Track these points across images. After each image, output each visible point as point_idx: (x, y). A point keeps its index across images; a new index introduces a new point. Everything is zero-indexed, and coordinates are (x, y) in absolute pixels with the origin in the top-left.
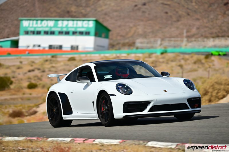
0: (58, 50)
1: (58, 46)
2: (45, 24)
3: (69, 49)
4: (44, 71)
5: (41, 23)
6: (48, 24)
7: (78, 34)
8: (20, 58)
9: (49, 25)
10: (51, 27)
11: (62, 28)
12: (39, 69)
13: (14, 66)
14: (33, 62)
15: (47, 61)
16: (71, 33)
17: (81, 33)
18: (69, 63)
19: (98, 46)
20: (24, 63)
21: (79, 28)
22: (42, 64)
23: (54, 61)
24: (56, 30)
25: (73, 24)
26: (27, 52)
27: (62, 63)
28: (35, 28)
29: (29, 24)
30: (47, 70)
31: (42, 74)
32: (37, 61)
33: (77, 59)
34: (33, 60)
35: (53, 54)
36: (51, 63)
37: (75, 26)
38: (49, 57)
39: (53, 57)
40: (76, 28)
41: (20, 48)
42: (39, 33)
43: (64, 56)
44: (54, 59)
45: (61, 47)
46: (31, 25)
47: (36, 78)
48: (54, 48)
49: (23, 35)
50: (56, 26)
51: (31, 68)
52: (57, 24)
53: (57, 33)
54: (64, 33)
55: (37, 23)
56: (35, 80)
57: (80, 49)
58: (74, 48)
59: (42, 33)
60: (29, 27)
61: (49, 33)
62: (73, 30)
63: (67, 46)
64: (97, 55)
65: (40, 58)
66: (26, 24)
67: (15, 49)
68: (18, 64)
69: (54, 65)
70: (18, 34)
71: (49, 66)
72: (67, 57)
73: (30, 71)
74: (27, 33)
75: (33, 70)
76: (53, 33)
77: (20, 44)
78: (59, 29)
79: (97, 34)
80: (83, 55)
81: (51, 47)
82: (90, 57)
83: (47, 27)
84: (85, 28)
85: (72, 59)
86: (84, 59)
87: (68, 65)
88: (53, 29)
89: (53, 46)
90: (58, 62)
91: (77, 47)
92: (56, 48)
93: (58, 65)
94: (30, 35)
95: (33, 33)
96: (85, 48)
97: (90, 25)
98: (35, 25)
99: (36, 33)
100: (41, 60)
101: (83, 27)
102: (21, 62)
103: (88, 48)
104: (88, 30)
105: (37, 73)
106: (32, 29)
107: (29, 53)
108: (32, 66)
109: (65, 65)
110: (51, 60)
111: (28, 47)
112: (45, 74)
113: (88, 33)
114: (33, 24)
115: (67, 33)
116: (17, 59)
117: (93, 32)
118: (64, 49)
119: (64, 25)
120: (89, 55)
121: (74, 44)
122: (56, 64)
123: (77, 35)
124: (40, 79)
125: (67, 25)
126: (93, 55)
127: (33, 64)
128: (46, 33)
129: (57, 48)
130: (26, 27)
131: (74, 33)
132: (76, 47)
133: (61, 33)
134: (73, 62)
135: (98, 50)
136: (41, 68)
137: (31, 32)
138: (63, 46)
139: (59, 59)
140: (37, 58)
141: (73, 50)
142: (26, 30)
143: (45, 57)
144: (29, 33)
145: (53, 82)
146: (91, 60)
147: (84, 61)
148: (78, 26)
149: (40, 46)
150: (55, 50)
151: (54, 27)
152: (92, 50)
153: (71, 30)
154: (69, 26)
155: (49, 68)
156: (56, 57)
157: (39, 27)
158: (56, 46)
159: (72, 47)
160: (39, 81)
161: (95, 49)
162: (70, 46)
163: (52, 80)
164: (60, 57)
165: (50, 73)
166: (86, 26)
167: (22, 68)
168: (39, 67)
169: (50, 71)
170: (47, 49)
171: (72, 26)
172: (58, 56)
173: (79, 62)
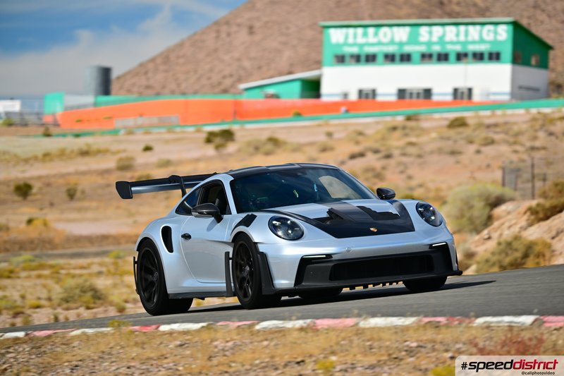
0: (421, 100)
1: (421, 91)
2: (385, 35)
3: (449, 98)
4: (388, 156)
5: (376, 34)
6: (395, 37)
7: (470, 57)
8: (327, 124)
9: (397, 39)
10: (401, 44)
11: (429, 44)
12: (376, 151)
13: (311, 144)
14: (360, 134)
15: (394, 129)
16: (452, 57)
17: (479, 57)
18: (452, 133)
19: (521, 88)
20: (336, 136)
21: (474, 42)
22: (383, 139)
23: (412, 129)
24: (415, 49)
25: (458, 35)
26: (343, 109)
27: (434, 135)
28: (361, 46)
29: (347, 37)
30: (396, 152)
31: (385, 162)
32: (369, 132)
33: (470, 122)
34: (360, 128)
35: (410, 111)
36: (406, 135)
37: (462, 38)
38: (400, 119)
39: (409, 118)
40: (465, 43)
41: (324, 99)
42: (371, 59)
43: (437, 116)
44: (412, 124)
45: (428, 93)
46: (351, 40)
47: (370, 175)
48: (411, 94)
49: (332, 65)
50: (413, 39)
51: (357, 149)
52: (418, 34)
53: (416, 57)
54: (435, 57)
55: (365, 35)
56: (367, 179)
57: (476, 97)
58: (462, 95)
59: (380, 58)
60: (346, 44)
61: (398, 58)
62: (458, 48)
64: (522, 111)
65: (377, 123)
66: (336, 37)
67: (312, 101)
68: (322, 138)
69: (413, 139)
70: (318, 64)
71: (402, 143)
72: (446, 119)
73: (353, 157)
74: (341, 59)
75: (362, 155)
76: (406, 58)
77: (325, 89)
78: (423, 49)
79: (517, 59)
80: (488, 113)
81: (402, 93)
82: (504, 115)
83: (392, 42)
84: (489, 42)
85: (459, 123)
86: (488, 121)
87: (448, 139)
88: (407, 49)
89: (408, 92)
90: (424, 131)
91: (470, 90)
92: (415, 96)
93: (424, 139)
94: (350, 64)
95: (357, 59)
96: (488, 94)
97: (502, 35)
98: (361, 40)
99: (363, 58)
100: (380, 127)
101: (482, 41)
102: (329, 135)
103: (494, 94)
104: (495, 50)
105: (371, 160)
106: (355, 50)
107: (347, 111)
108: (357, 143)
109: (442, 138)
110: (404, 128)
111: (346, 95)
112: (392, 162)
113: (495, 57)
114: (355, 36)
115: (443, 58)
116: (319, 126)
117: (507, 52)
118: (435, 98)
119: (435, 39)
120: (499, 112)
121: (462, 84)
122: (417, 136)
123: (468, 63)
124: (379, 176)
125: (441, 38)
126: (509, 112)
127: (360, 138)
128: (390, 58)
129: (418, 94)
130: (338, 45)
131: (461, 57)
132: (466, 92)
133: (426, 57)
134: (460, 130)
135: (522, 99)
136: (382, 148)
137: (352, 56)
138: (435, 91)
139: (425, 125)
140: (368, 122)
141: (459, 101)
142: (339, 52)
143: (388, 119)
144: (347, 59)
145: (414, 183)
146: (506, 123)
147: (488, 127)
148: (470, 39)
149: (374, 92)
150: (414, 100)
151: (408, 43)
152: (507, 98)
153: (453, 49)
154: (447, 39)
155: (403, 148)
156: (417, 120)
157: (372, 45)
158: (415, 92)
159: (456, 91)
160: (376, 180)
161: (513, 95)
162: (450, 90)
163: (410, 178)
164: (427, 120)
165: (404, 159)
166: (490, 37)
167: (332, 149)
168: (377, 146)
169: (404, 155)
170: (394, 98)
171: (455, 39)
172: (422, 117)
173: (475, 130)
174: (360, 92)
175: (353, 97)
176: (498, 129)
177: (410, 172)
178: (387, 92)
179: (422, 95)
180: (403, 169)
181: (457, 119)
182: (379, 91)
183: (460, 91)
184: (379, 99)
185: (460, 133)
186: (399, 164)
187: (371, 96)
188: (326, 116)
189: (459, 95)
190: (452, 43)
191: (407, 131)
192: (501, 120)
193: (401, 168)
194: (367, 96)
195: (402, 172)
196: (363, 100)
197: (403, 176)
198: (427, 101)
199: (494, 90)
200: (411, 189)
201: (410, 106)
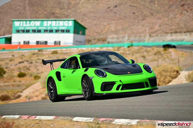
0: (44, 45)
1: (44, 42)
2: (33, 24)
3: (53, 44)
4: (31, 63)
5: (30, 23)
7: (60, 31)
8: (13, 52)
9: (36, 25)
10: (38, 27)
11: (47, 27)
12: (27, 61)
13: (7, 58)
14: (23, 55)
15: (34, 54)
16: (54, 31)
17: (63, 31)
18: (52, 56)
19: (76, 41)
20: (15, 56)
21: (61, 26)
22: (30, 57)
23: (40, 54)
24: (42, 28)
25: (56, 24)
26: (18, 47)
27: (47, 56)
28: (25, 27)
30: (34, 62)
31: (30, 65)
32: (26, 55)
33: (59, 52)
34: (23, 54)
35: (40, 48)
36: (38, 56)
37: (57, 25)
38: (36, 51)
39: (39, 51)
40: (58, 27)
41: (13, 44)
42: (28, 31)
43: (48, 50)
44: (40, 52)
45: (46, 42)
46: (21, 25)
47: (25, 68)
48: (41, 43)
49: (15, 33)
50: (42, 25)
51: (21, 60)
52: (43, 24)
53: (42, 31)
54: (49, 31)
55: (26, 23)
56: (24, 70)
57: (62, 44)
58: (57, 43)
59: (31, 31)
60: (20, 26)
61: (36, 31)
62: (56, 28)
63: (51, 42)
64: (76, 49)
65: (29, 52)
66: (17, 24)
67: (8, 45)
68: (11, 57)
69: (40, 58)
70: (11, 33)
71: (36, 58)
72: (51, 51)
73: (20, 63)
74: (18, 31)
75: (23, 62)
76: (39, 31)
77: (13, 41)
78: (45, 28)
80: (65, 49)
81: (38, 42)
82: (70, 50)
83: (35, 26)
85: (55, 53)
86: (65, 52)
88: (40, 28)
89: (40, 42)
91: (60, 42)
92: (42, 43)
93: (43, 57)
94: (21, 33)
95: (23, 31)
96: (66, 43)
97: (70, 24)
98: (24, 25)
99: (25, 31)
100: (30, 53)
101: (64, 26)
102: (13, 56)
104: (68, 29)
105: (26, 64)
106: (23, 28)
107: (20, 48)
108: (22, 58)
110: (37, 54)
111: (20, 43)
112: (33, 65)
113: (68, 31)
115: (51, 31)
116: (10, 53)
117: (72, 30)
118: (48, 44)
119: (49, 25)
120: (69, 49)
121: (57, 40)
123: (59, 33)
124: (28, 69)
125: (51, 25)
126: (72, 49)
127: (23, 57)
128: (34, 31)
129: (43, 43)
130: (17, 27)
131: (57, 31)
133: (46, 31)
134: (55, 55)
135: (77, 45)
136: (29, 60)
137: (22, 30)
138: (48, 42)
139: (44, 53)
140: (26, 52)
141: (56, 45)
142: (18, 29)
143: (33, 51)
144: (20, 31)
145: (39, 72)
146: (70, 53)
147: (64, 54)
148: (60, 25)
149: (29, 42)
150: (42, 45)
151: (40, 26)
152: (72, 44)
153: (55, 28)
154: (53, 25)
155: (36, 60)
156: (42, 51)
157: (29, 27)
158: (42, 42)
159: (55, 42)
160: (27, 70)
161: (74, 44)
162: (53, 42)
163: (38, 70)
164: (45, 51)
165: (37, 64)
166: (66, 25)
167: (14, 60)
168: (28, 59)
169: (36, 62)
170: (35, 44)
171: (55, 25)
172: (44, 50)
173: (60, 55)
174: (24, 42)
175: (22, 43)
176: (67, 55)
177: (38, 68)
178: (33, 42)
179: (44, 43)
180: (36, 67)
181: (54, 51)
182: (30, 42)
183: (56, 42)
184: (30, 44)
185: (55, 56)
186: (35, 65)
187: (28, 43)
188: (13, 50)
189: (56, 43)
190: (54, 26)
191: (38, 55)
192: (69, 52)
193: (35, 67)
194: (27, 43)
195: (36, 68)
196: (25, 44)
197: (36, 69)
198: (46, 45)
199: (68, 42)
200: (38, 73)
201: (40, 47)
